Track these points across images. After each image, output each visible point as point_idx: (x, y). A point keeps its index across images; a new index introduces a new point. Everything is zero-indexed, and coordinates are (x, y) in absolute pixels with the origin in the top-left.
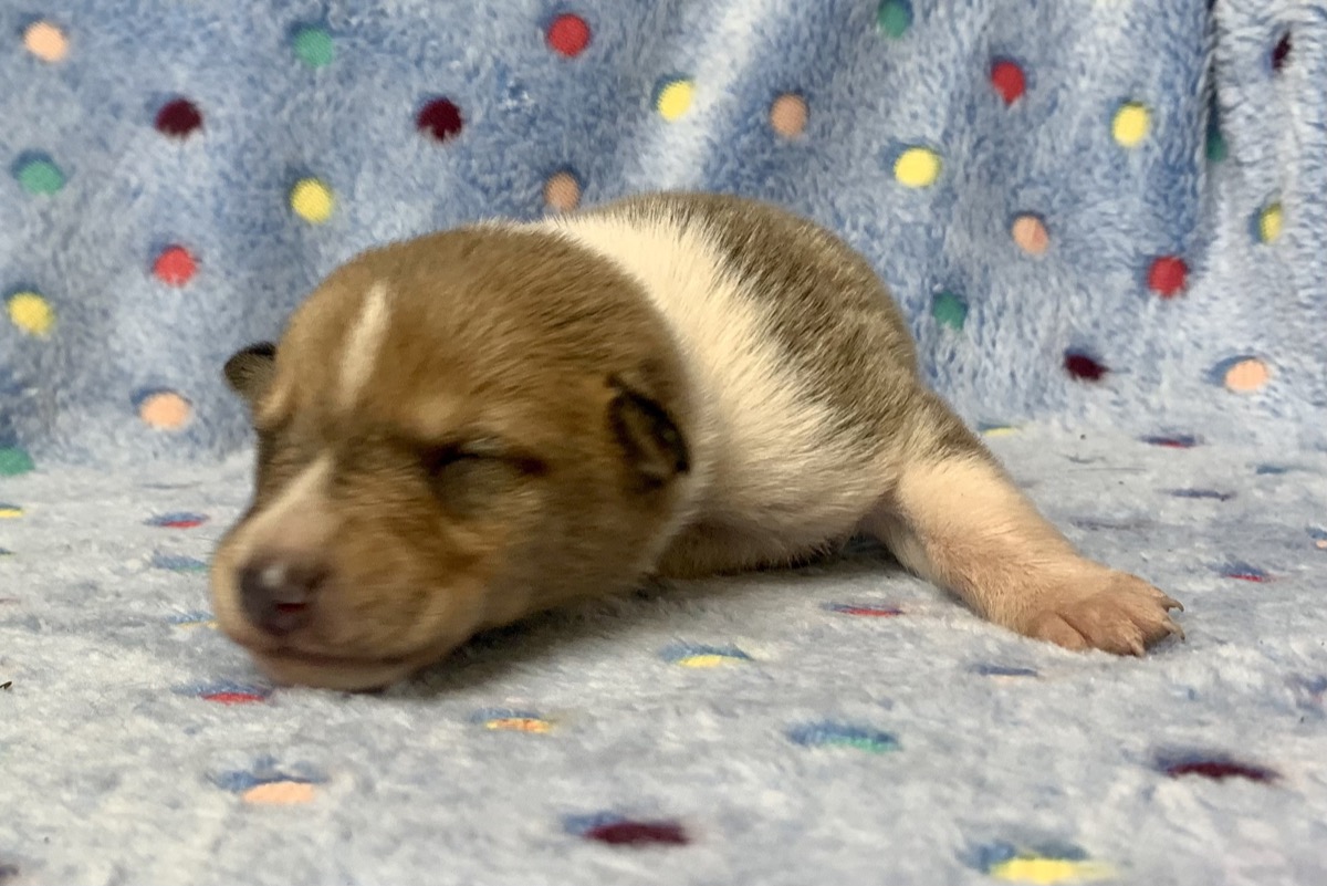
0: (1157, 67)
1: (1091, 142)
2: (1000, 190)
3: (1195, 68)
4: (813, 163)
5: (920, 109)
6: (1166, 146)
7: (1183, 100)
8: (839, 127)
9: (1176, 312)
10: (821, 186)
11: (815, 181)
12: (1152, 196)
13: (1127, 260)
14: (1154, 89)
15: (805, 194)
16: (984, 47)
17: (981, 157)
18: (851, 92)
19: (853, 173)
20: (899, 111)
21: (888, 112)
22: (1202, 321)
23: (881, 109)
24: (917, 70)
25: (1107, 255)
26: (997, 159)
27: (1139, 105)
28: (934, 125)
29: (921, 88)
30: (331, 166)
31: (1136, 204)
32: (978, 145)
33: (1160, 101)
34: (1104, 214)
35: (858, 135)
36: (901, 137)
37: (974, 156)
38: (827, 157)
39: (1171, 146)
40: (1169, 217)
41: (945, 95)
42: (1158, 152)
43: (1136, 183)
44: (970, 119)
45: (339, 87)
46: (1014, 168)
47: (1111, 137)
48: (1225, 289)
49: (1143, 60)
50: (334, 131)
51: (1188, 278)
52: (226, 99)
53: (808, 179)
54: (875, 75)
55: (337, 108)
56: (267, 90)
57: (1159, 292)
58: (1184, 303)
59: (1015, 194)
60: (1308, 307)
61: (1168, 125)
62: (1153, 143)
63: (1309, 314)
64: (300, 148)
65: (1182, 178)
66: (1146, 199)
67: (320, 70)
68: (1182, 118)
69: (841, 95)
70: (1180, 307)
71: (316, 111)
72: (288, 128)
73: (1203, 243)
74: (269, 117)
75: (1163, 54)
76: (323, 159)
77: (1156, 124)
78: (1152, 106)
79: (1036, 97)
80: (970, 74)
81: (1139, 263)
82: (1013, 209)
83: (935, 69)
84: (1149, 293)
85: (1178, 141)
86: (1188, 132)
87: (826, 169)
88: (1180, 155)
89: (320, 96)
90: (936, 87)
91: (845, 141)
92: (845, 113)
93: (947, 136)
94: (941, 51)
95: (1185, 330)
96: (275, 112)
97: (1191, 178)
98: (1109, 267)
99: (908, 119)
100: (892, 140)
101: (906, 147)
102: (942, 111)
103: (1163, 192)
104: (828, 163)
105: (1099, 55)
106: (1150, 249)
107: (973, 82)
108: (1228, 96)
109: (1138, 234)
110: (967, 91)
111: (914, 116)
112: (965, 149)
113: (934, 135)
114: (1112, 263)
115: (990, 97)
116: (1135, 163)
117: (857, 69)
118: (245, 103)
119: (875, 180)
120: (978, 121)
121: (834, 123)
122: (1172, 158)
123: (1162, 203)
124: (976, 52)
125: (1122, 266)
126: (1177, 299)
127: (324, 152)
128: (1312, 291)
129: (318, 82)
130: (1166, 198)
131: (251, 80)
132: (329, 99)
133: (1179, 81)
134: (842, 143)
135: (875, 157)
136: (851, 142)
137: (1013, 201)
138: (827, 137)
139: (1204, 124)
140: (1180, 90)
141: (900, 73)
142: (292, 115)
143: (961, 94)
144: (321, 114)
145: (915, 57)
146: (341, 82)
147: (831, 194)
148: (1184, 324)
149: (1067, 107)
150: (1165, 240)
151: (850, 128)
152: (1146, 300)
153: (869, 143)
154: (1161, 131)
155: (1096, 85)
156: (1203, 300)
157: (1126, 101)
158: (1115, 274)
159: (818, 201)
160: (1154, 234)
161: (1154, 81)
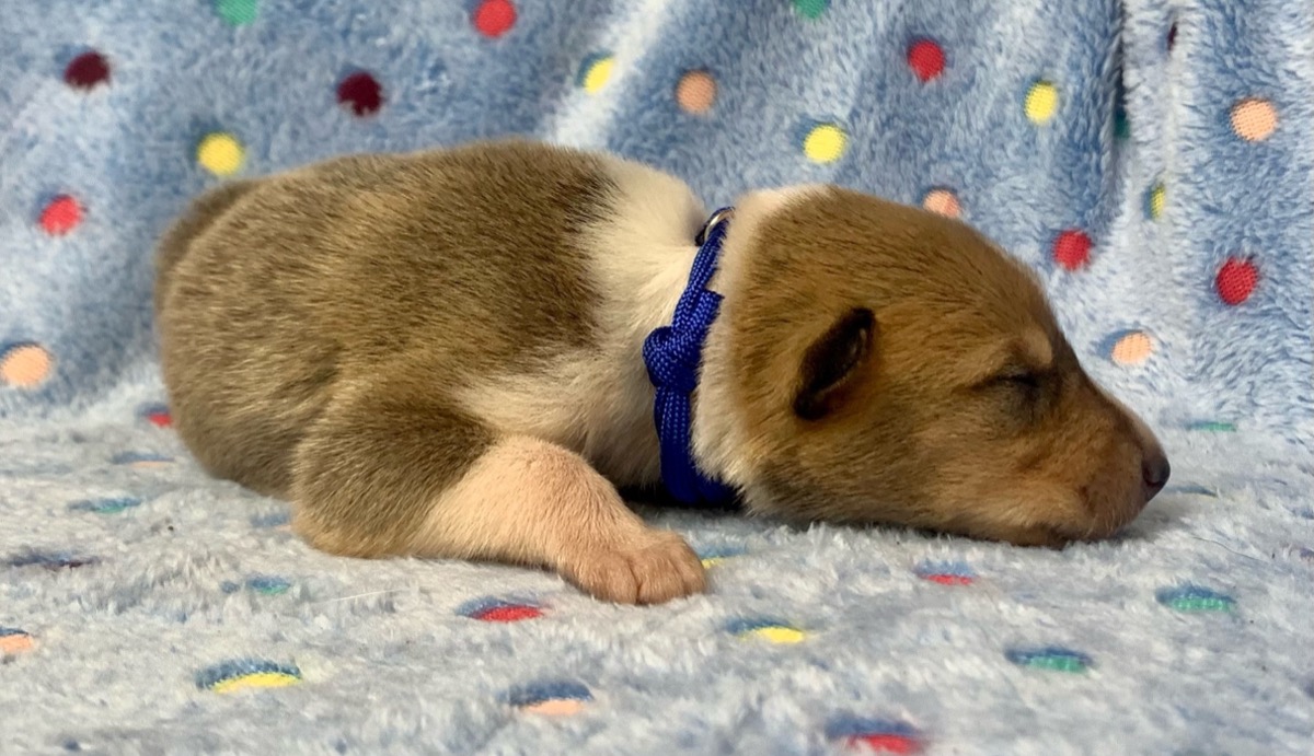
0: (1067, 46)
1: (1004, 118)
2: (910, 166)
3: (1101, 50)
4: (721, 137)
5: (832, 87)
6: (1071, 124)
7: (1088, 81)
8: (750, 103)
9: (1077, 283)
10: (730, 159)
11: (722, 154)
12: (1058, 172)
13: (1036, 234)
14: (1063, 69)
15: (713, 166)
16: (899, 28)
17: (889, 134)
18: (762, 68)
19: (762, 147)
20: (812, 88)
21: (801, 90)
22: (1101, 295)
23: (795, 86)
24: (831, 49)
25: (1017, 228)
26: (907, 135)
27: (1048, 84)
28: (843, 103)
29: (835, 67)
30: (246, 123)
31: (1042, 179)
32: (887, 124)
33: (1067, 81)
34: (1015, 188)
35: (770, 112)
36: (813, 112)
37: (882, 133)
38: (735, 130)
39: (1076, 123)
40: (1074, 193)
41: (856, 75)
42: (1063, 129)
43: (1043, 159)
44: (880, 99)
45: (261, 48)
46: (927, 143)
47: (1024, 114)
48: (1123, 263)
49: (1053, 40)
50: (251, 88)
51: (1092, 251)
52: (137, 53)
53: (715, 153)
54: (789, 53)
55: (256, 65)
56: (180, 46)
57: (1062, 265)
58: (1086, 276)
59: (926, 169)
60: (1181, 284)
61: (1074, 104)
62: (1060, 122)
63: (1181, 291)
64: (211, 103)
65: (1086, 156)
66: (1052, 176)
67: (240, 29)
68: (1087, 98)
69: (751, 72)
70: (1082, 281)
71: (233, 67)
72: (199, 83)
73: (1106, 219)
74: (179, 73)
75: (1071, 36)
76: (238, 115)
77: (1063, 103)
78: (1060, 85)
79: (952, 76)
80: (882, 54)
81: (1048, 236)
82: (924, 183)
83: (850, 50)
84: (1053, 265)
85: (1082, 121)
86: (1093, 112)
87: (736, 142)
88: (1085, 134)
89: (237, 53)
90: (848, 66)
91: (757, 116)
92: (756, 89)
93: (854, 114)
94: (857, 30)
95: (1083, 302)
96: (185, 67)
97: (1095, 156)
98: (1017, 240)
99: (821, 97)
100: (803, 116)
101: (818, 124)
102: (851, 90)
103: (1069, 169)
104: (737, 136)
105: (1015, 35)
106: (1055, 223)
107: (885, 61)
108: (1131, 78)
109: (1042, 208)
110: (878, 71)
111: (827, 93)
112: (872, 126)
113: (842, 113)
114: (1020, 236)
115: (903, 76)
116: (1043, 139)
117: (769, 46)
118: (155, 58)
119: (784, 154)
120: (887, 99)
121: (744, 99)
122: (1077, 136)
123: (1067, 179)
124: (891, 33)
125: (1031, 239)
126: (1081, 272)
127: (238, 107)
128: (1183, 269)
129: (237, 40)
130: (1070, 174)
131: (165, 36)
132: (247, 58)
133: (1085, 61)
134: (753, 118)
135: (786, 133)
136: (762, 117)
137: (924, 176)
138: (736, 113)
139: (1110, 104)
140: (1084, 71)
141: (816, 50)
142: (204, 71)
143: (872, 74)
144: (238, 69)
145: (831, 37)
146: (263, 42)
147: (740, 166)
148: (1083, 296)
149: (983, 85)
150: (1069, 215)
151: (761, 104)
152: (1050, 272)
153: (780, 118)
154: (1066, 110)
155: (1010, 63)
156: (1103, 274)
157: (1038, 80)
158: (1023, 247)
159: (726, 173)
160: (1059, 209)
161: (1062, 63)
